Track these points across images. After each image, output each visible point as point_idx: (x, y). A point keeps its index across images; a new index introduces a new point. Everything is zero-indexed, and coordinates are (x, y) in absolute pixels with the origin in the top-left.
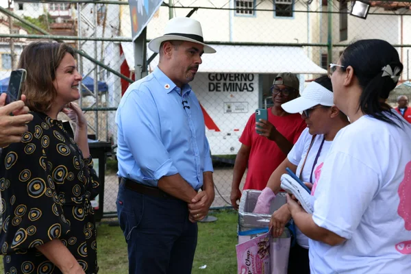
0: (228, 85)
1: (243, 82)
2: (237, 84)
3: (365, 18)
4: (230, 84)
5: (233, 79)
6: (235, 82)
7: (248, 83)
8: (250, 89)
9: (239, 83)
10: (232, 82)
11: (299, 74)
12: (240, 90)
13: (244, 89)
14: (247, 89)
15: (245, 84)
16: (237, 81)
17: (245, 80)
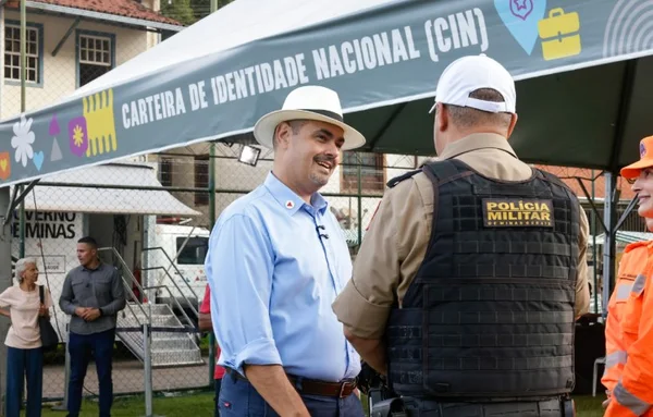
0: (33, 226)
1: (58, 222)
2: (48, 226)
3: (255, 165)
4: (37, 225)
5: (42, 216)
6: (44, 223)
7: (66, 224)
8: (70, 235)
9: (51, 223)
10: (40, 222)
11: (148, 215)
12: (53, 236)
13: (59, 234)
14: (64, 234)
15: (62, 226)
16: (48, 221)
17: (62, 219)
